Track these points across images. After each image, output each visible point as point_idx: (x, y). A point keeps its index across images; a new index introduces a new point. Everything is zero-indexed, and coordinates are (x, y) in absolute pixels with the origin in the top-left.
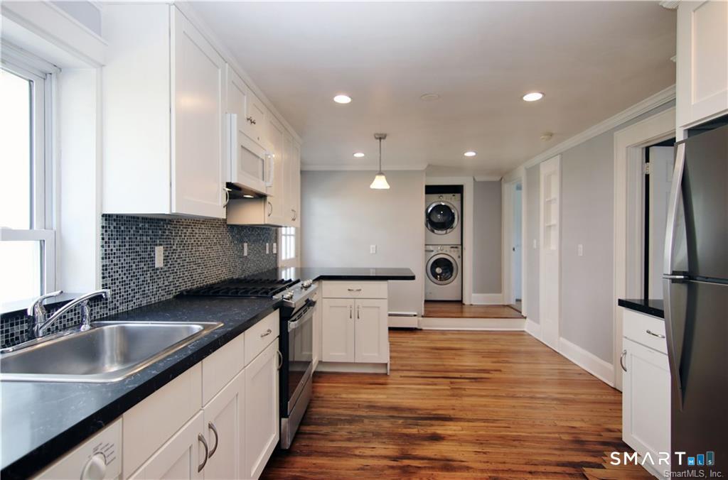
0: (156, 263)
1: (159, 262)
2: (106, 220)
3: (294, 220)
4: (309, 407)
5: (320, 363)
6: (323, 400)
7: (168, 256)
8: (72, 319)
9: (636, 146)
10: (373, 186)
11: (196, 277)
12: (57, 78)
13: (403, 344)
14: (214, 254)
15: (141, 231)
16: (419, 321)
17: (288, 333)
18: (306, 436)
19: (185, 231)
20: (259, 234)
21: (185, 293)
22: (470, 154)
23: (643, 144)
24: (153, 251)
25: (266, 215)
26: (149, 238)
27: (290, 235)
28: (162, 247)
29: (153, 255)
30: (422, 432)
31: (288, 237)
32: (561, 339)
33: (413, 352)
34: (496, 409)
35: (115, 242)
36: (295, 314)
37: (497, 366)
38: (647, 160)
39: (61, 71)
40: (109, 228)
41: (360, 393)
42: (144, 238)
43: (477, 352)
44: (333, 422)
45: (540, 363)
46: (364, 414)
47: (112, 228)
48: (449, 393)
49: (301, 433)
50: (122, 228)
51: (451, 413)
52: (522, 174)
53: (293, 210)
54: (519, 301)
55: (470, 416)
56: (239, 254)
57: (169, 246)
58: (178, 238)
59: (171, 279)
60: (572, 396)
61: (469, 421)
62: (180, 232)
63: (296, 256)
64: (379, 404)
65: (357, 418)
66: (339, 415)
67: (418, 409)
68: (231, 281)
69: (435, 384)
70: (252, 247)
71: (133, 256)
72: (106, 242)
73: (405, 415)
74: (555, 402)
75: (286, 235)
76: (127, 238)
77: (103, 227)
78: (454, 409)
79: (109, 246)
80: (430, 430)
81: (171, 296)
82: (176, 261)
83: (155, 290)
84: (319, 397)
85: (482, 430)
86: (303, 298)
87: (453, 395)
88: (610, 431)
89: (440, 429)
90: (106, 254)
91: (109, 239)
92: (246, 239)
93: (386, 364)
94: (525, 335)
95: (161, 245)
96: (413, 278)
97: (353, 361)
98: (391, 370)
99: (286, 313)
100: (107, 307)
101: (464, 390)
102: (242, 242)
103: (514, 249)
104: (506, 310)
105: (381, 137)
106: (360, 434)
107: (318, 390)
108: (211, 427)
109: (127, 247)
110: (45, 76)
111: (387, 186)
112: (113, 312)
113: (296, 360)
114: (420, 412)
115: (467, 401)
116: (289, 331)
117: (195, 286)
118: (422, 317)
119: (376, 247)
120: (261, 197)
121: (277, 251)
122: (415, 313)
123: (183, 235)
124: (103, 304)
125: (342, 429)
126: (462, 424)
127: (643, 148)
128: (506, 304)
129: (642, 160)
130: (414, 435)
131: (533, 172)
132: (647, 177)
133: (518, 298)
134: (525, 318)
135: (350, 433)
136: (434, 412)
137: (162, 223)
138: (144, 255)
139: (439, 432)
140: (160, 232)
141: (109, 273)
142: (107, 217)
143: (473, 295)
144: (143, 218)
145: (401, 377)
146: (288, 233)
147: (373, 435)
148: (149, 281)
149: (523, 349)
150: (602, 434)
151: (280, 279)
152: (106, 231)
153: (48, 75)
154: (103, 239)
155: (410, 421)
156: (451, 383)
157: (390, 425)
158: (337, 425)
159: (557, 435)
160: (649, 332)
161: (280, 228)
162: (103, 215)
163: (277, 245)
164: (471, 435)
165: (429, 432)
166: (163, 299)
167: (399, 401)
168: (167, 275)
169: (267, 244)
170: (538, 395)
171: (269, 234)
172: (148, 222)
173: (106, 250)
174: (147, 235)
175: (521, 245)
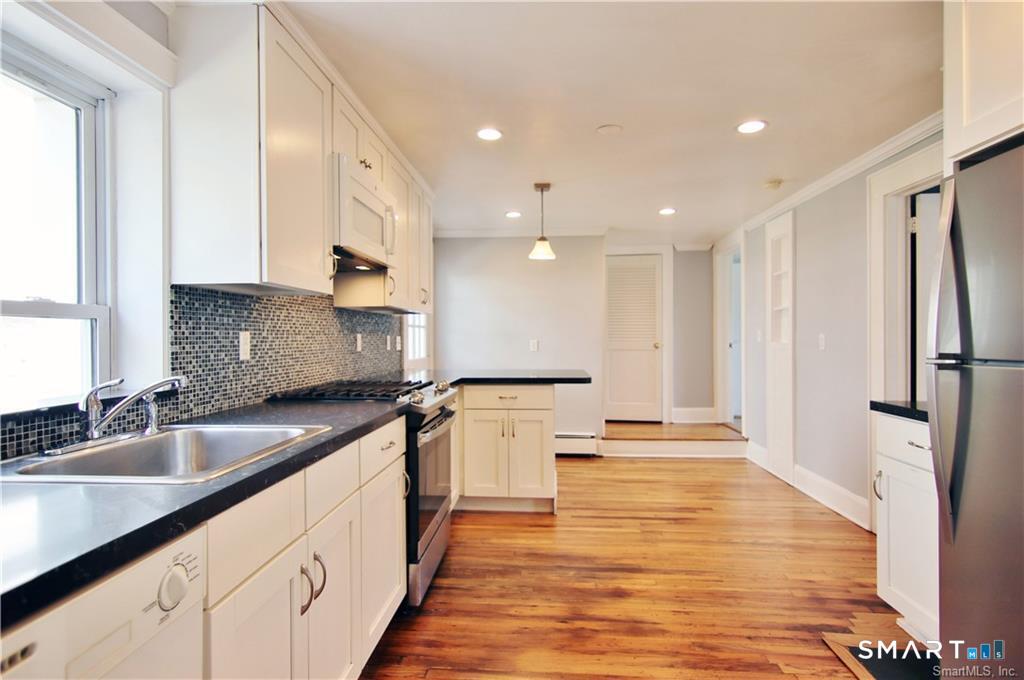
0: (241, 352)
1: (245, 354)
2: (176, 293)
3: (424, 303)
4: (446, 555)
5: (462, 498)
6: (465, 547)
7: (256, 346)
8: (133, 422)
9: (897, 195)
10: (532, 256)
11: (293, 375)
12: (112, 106)
13: (577, 476)
14: (316, 347)
15: (220, 310)
16: (598, 445)
17: (417, 449)
18: (443, 591)
19: (278, 314)
20: (376, 322)
21: (279, 396)
22: (667, 212)
23: (906, 191)
24: (237, 338)
25: (388, 294)
26: (231, 320)
27: (419, 327)
28: (248, 333)
29: (236, 343)
30: (601, 586)
31: (417, 329)
32: (797, 467)
33: (591, 485)
34: (704, 558)
35: (187, 323)
36: (427, 424)
37: (705, 503)
38: (913, 214)
39: (116, 96)
40: (180, 303)
41: (516, 538)
42: (225, 319)
43: (679, 486)
44: (480, 573)
45: (767, 500)
46: (521, 564)
47: (183, 304)
48: (639, 537)
49: (437, 588)
50: (197, 305)
51: (641, 563)
52: (739, 237)
53: (423, 290)
54: (737, 418)
55: (667, 566)
56: (350, 348)
57: (257, 332)
58: (269, 322)
59: (260, 377)
60: (810, 542)
61: (666, 572)
62: (272, 314)
63: (428, 356)
64: (543, 552)
65: (511, 569)
66: (487, 564)
67: (595, 558)
68: (340, 384)
69: (620, 527)
70: (367, 340)
71: (211, 342)
72: (176, 323)
73: (577, 565)
74: (787, 550)
75: (413, 326)
76: (203, 319)
77: (172, 302)
78: (644, 558)
79: (180, 328)
80: (612, 584)
81: (260, 400)
82: (267, 353)
83: (240, 390)
84: (459, 543)
85: (683, 583)
86: (437, 404)
87: (645, 541)
88: (862, 586)
89: (624, 583)
90: (176, 338)
91: (180, 318)
92: (359, 329)
93: (553, 500)
94: (746, 463)
95: (246, 330)
96: (587, 381)
97: (507, 496)
98: (558, 508)
99: (415, 421)
100: (177, 408)
101: (661, 533)
102: (353, 331)
103: (730, 346)
104: (722, 429)
105: (543, 187)
106: (516, 588)
107: (460, 533)
108: (316, 558)
109: (203, 330)
110: (96, 103)
111: (552, 257)
112: (185, 416)
113: (428, 493)
114: (599, 562)
115: (664, 548)
116: (419, 446)
117: (292, 388)
118: (603, 439)
119: (538, 343)
120: (380, 269)
121: (402, 347)
122: (593, 434)
123: (276, 318)
124: (173, 404)
125: (490, 582)
126: (656, 576)
127: (907, 197)
128: (720, 422)
129: (906, 213)
130: (591, 590)
131: (755, 236)
132: (913, 237)
133: (738, 414)
134: (747, 440)
135: (503, 587)
136: (617, 562)
137: (248, 300)
138: (224, 342)
139: (624, 586)
140: (246, 312)
141: (180, 363)
142: (177, 289)
143: (674, 409)
144: (223, 293)
145: (573, 517)
146: (417, 323)
147: (534, 591)
148: (231, 378)
149: (744, 481)
150: (850, 589)
151: (405, 380)
152: (176, 308)
153: (100, 102)
154: (172, 317)
155: (584, 573)
156: (642, 525)
157: (558, 578)
158: (484, 577)
159: (787, 591)
160: (912, 444)
161: (405, 316)
162: (173, 287)
163: (402, 339)
164: (669, 591)
165: (610, 586)
166: (250, 403)
167: (569, 547)
168: (256, 371)
169: (388, 337)
170: (762, 541)
171: (390, 323)
172: (230, 299)
173: (176, 333)
174: (228, 316)
175: (740, 341)
